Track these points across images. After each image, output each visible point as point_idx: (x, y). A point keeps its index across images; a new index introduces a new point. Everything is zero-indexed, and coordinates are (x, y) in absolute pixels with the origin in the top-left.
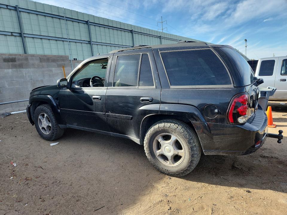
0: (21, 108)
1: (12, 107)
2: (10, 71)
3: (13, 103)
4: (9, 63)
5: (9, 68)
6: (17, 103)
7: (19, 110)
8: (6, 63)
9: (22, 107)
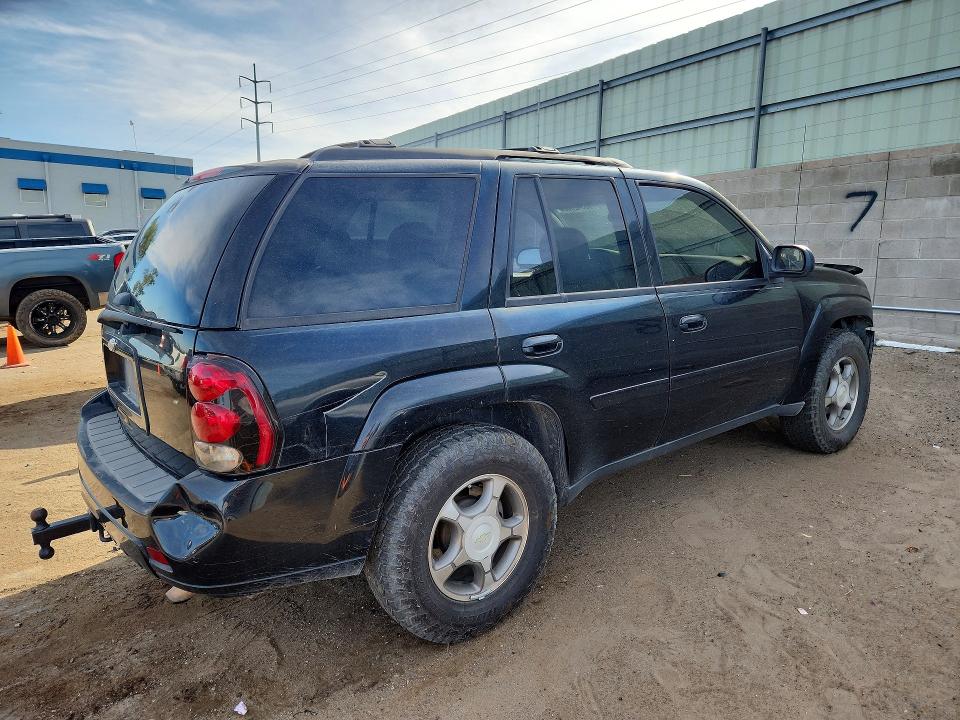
0: (938, 337)
1: (912, 324)
2: (943, 203)
3: (920, 314)
4: (947, 176)
5: (942, 195)
6: (931, 315)
7: (931, 343)
8: (940, 177)
9: (946, 333)
